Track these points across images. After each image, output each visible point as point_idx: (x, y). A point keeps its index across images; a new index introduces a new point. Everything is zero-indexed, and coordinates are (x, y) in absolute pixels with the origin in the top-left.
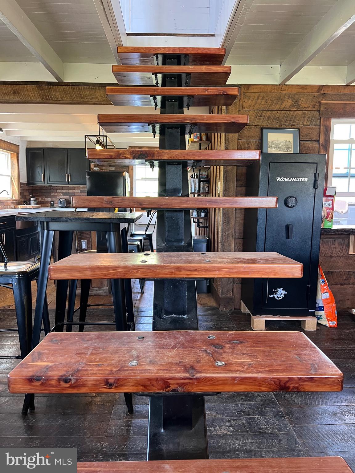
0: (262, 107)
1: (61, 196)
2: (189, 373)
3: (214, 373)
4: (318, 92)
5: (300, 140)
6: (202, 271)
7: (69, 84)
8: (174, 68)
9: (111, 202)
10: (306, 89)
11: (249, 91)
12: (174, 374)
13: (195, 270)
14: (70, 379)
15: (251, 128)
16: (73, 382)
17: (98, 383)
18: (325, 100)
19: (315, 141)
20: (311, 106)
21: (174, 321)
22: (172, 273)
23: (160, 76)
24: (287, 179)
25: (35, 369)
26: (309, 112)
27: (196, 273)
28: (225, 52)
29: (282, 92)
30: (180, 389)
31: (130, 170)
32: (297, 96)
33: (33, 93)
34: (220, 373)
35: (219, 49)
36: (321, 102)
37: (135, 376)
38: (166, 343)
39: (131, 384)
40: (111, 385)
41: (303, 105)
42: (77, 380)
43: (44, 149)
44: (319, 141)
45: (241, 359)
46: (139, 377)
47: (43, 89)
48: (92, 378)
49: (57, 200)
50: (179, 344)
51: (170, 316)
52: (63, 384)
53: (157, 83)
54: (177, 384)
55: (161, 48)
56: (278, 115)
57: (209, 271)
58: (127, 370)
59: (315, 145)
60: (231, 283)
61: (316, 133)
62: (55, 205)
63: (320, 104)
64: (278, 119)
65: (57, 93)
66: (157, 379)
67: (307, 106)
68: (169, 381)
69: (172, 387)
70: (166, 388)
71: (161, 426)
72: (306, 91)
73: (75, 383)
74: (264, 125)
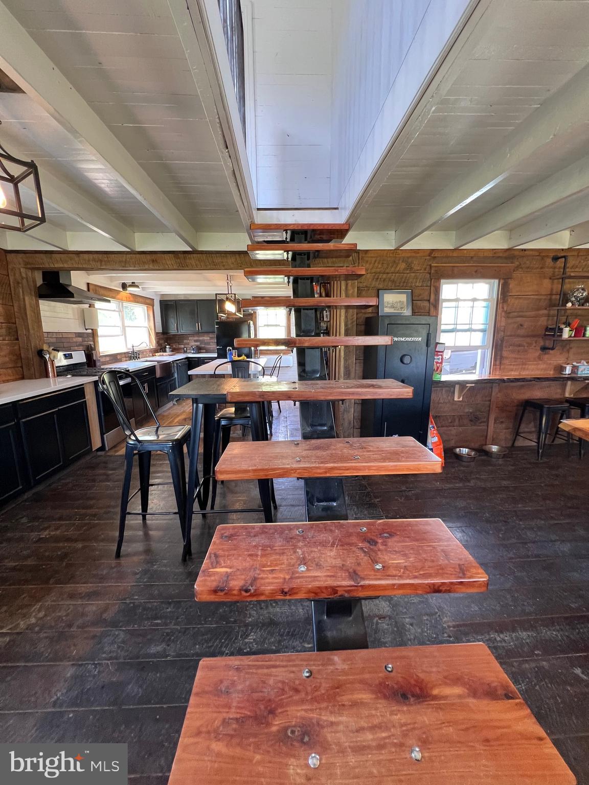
0: (378, 270)
1: (193, 343)
2: (354, 581)
3: (376, 579)
4: (430, 256)
5: (412, 300)
6: (354, 469)
7: (202, 252)
8: (305, 246)
9: (263, 396)
10: (418, 253)
11: (367, 256)
12: (341, 581)
13: (348, 470)
14: (250, 590)
15: (369, 290)
16: (252, 591)
17: (274, 592)
18: (436, 263)
19: (426, 300)
20: (423, 269)
21: (326, 509)
22: (326, 472)
23: (290, 253)
24: (403, 339)
25: (217, 577)
26: (421, 274)
27: (347, 472)
28: (349, 227)
29: (397, 256)
30: (346, 595)
31: (253, 318)
32: (410, 260)
33: (170, 260)
34: (380, 579)
35: (344, 224)
36: (432, 265)
37: (307, 585)
38: (325, 538)
39: (304, 592)
40: (286, 593)
41: (416, 268)
42: (256, 590)
43: (176, 301)
44: (429, 301)
45: (394, 559)
46: (310, 586)
47: (179, 258)
48: (269, 588)
49: (190, 346)
50: (336, 539)
51: (321, 504)
52: (244, 593)
53: (288, 258)
54: (345, 591)
55: (290, 225)
56: (393, 277)
57: (360, 470)
58: (299, 577)
59: (426, 304)
60: (351, 428)
61: (427, 293)
62: (188, 351)
63: (431, 266)
64: (393, 281)
65: (192, 260)
66: (326, 588)
67: (419, 268)
68: (337, 588)
69: (340, 593)
70: (334, 594)
71: (324, 613)
72: (418, 255)
73: (253, 593)
74: (381, 286)
